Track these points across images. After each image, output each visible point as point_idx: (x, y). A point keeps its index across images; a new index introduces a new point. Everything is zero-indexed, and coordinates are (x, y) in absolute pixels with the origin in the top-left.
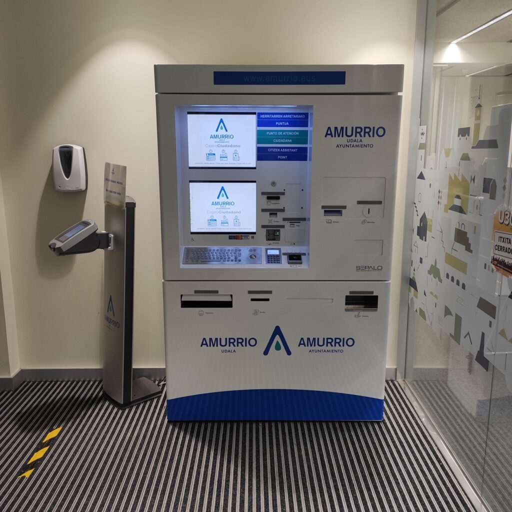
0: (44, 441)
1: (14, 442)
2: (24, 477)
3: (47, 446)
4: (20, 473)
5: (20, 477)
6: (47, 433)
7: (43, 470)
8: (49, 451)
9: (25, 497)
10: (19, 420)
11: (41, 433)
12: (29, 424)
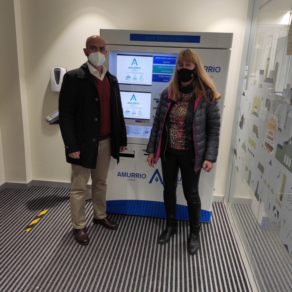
0: (38, 216)
1: (24, 215)
2: (26, 231)
3: (39, 218)
4: (25, 229)
5: (25, 231)
6: (40, 212)
7: (36, 229)
8: (40, 220)
9: (26, 240)
10: (28, 204)
11: (37, 212)
12: (33, 206)
